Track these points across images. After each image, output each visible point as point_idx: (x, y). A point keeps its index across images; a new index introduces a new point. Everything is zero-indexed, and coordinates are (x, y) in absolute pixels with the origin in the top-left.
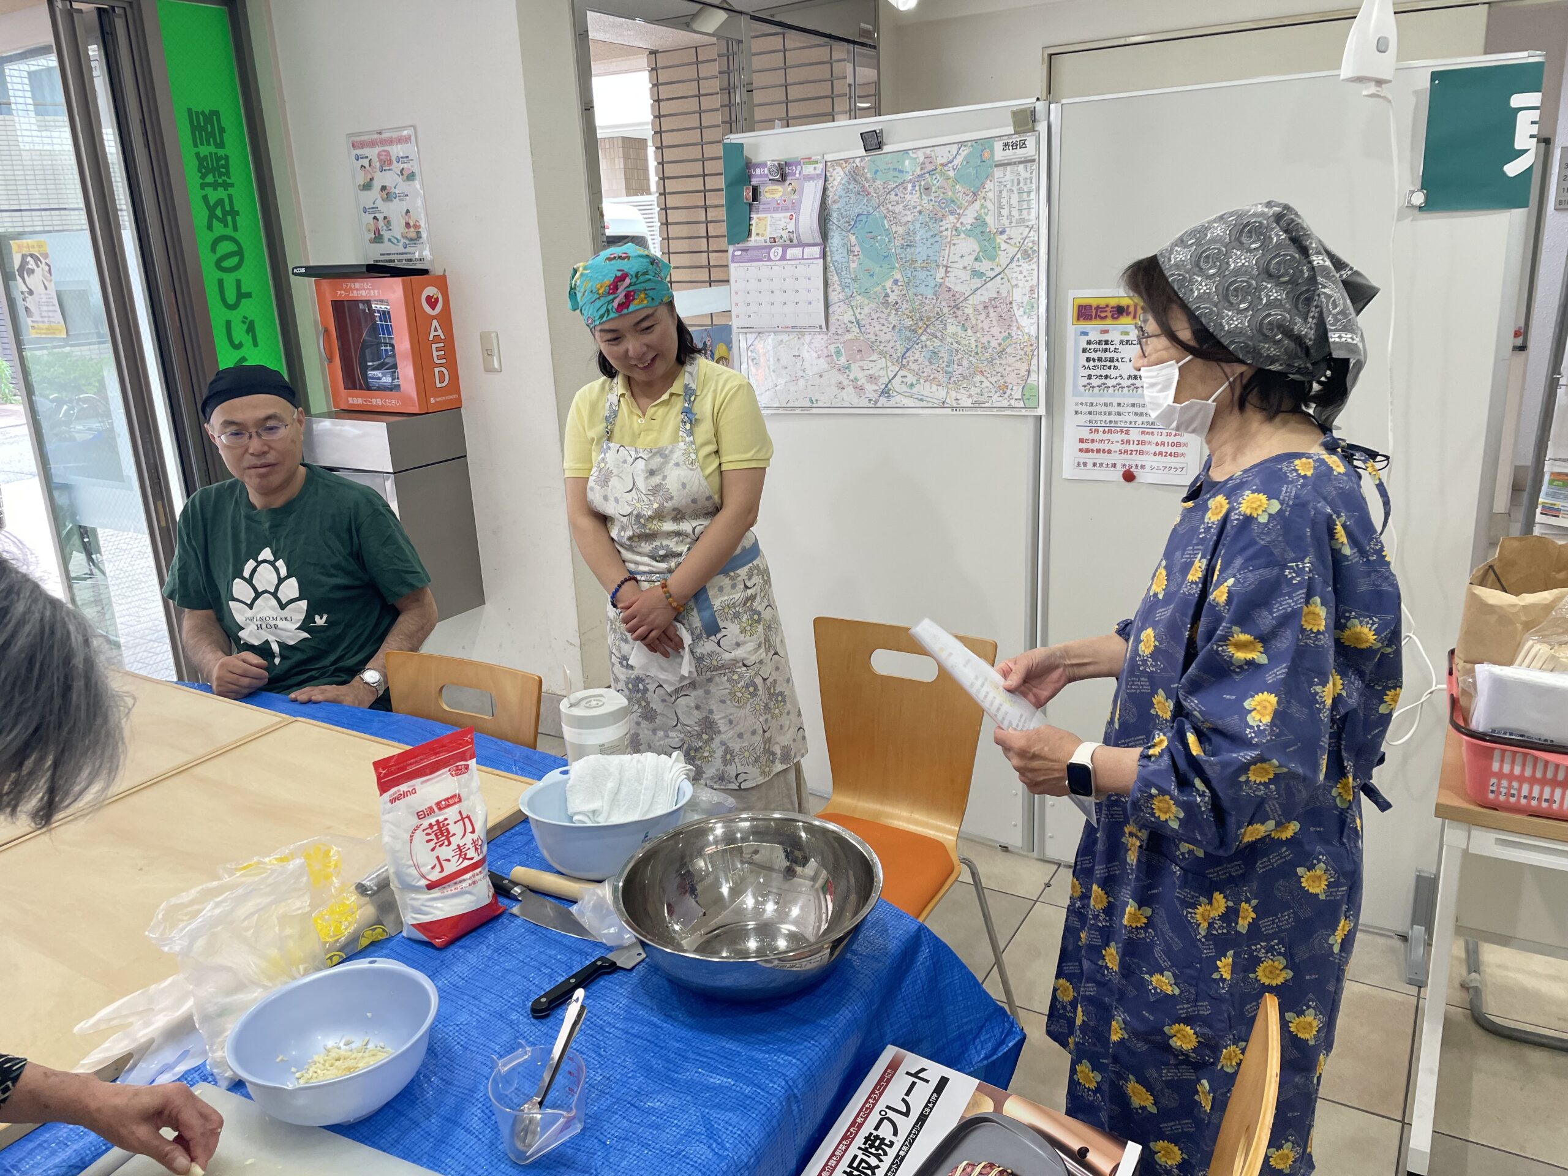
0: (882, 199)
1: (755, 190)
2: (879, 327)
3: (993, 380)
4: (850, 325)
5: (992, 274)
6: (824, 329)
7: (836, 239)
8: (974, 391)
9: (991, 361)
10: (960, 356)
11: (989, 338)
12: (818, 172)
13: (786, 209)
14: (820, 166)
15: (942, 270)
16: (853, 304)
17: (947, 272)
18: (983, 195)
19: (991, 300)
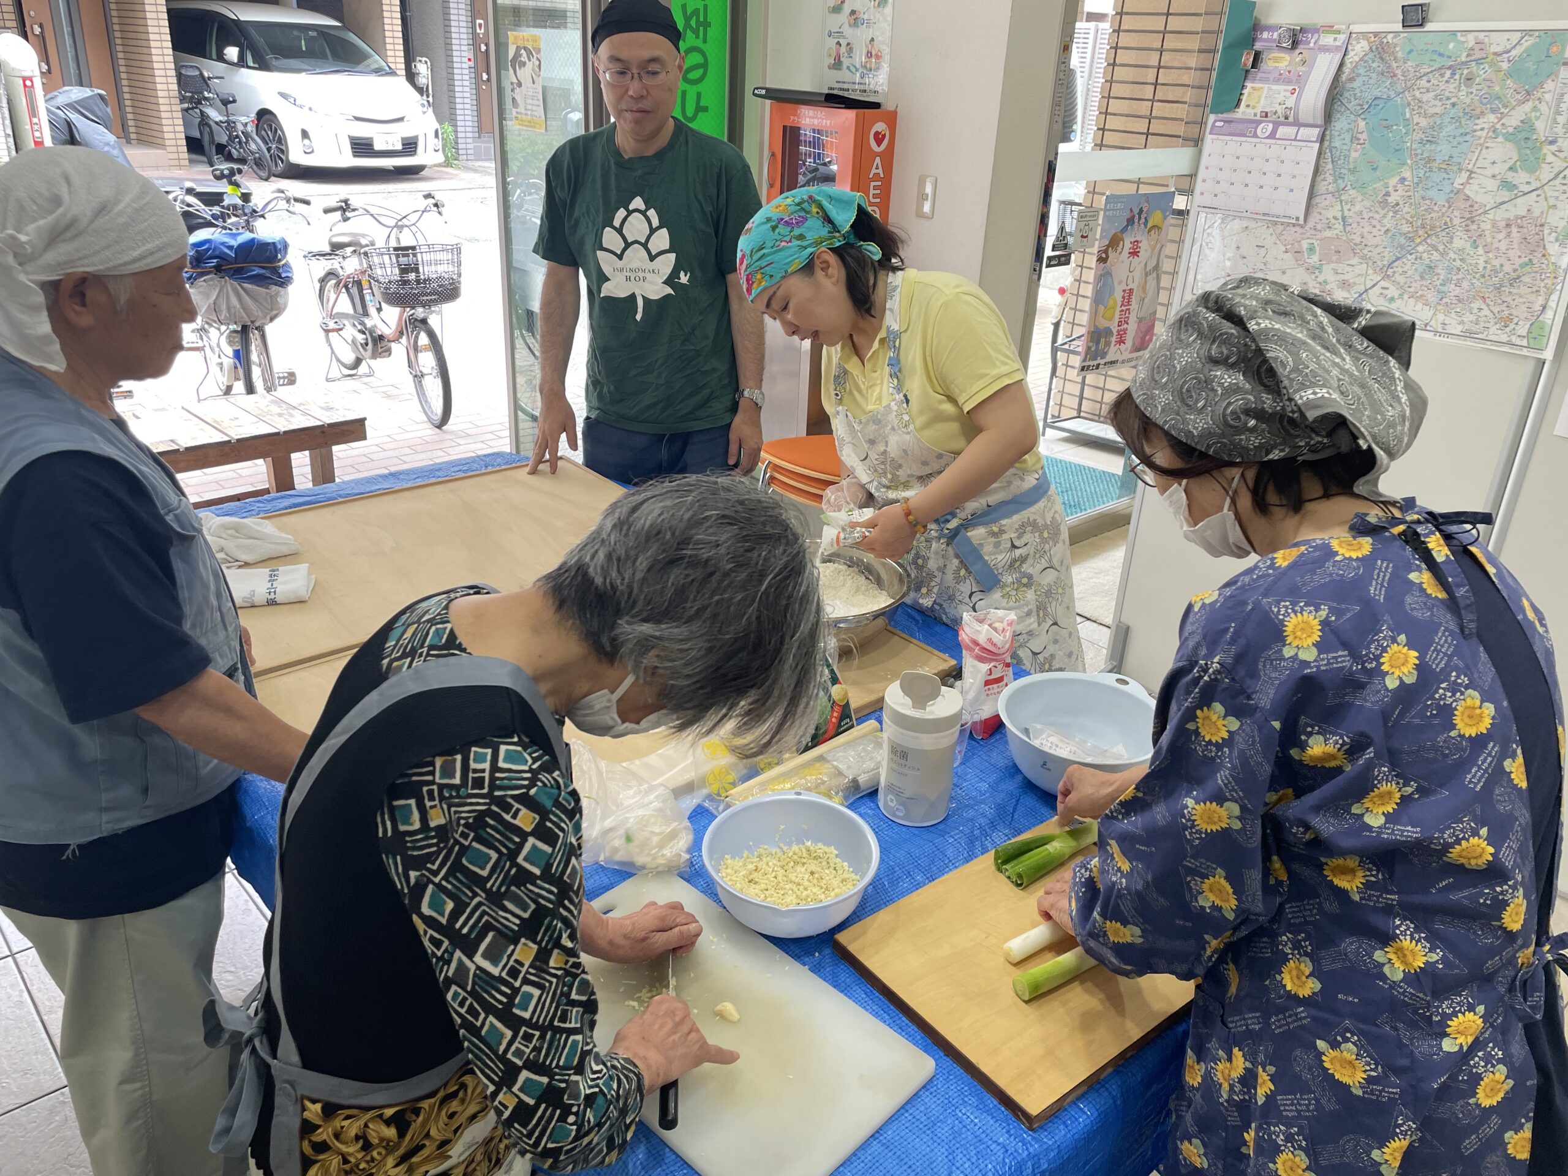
0: (1409, 84)
1: (1257, 57)
2: (1367, 229)
3: (1496, 309)
4: (1333, 221)
5: (1527, 189)
6: (1301, 222)
7: (1341, 123)
8: (1469, 318)
9: (1498, 288)
10: (1460, 276)
11: (1502, 260)
12: (1338, 43)
13: (1289, 82)
14: (1342, 37)
15: (1464, 175)
16: (1343, 198)
17: (1469, 178)
18: (1539, 95)
19: (1517, 217)
